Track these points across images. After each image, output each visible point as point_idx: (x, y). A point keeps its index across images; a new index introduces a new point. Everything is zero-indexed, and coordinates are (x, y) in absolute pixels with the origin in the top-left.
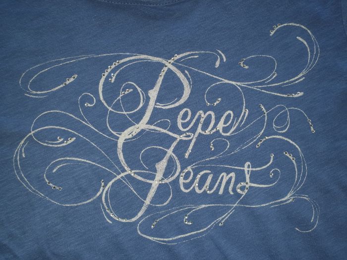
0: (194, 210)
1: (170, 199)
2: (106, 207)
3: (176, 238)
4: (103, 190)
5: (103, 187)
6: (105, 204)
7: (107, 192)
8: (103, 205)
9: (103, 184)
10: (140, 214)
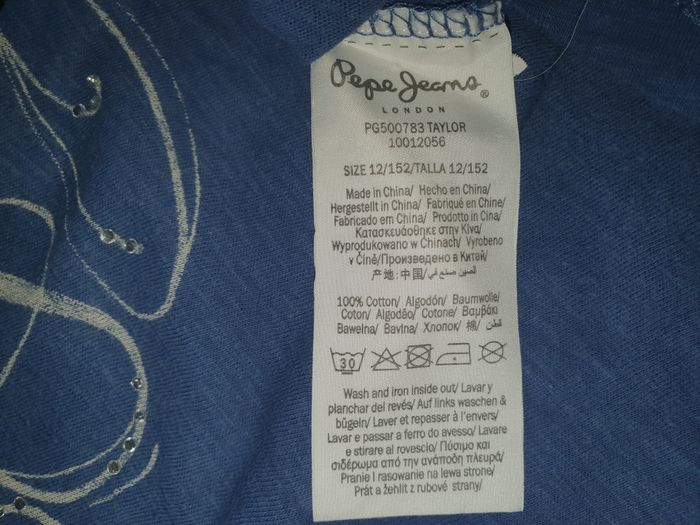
0: (37, 84)
1: (28, 205)
2: (100, 480)
3: (166, 134)
4: (34, 503)
5: (19, 505)
6: (89, 487)
7: (38, 485)
8: (94, 495)
9: (9, 508)
10: (100, 320)
